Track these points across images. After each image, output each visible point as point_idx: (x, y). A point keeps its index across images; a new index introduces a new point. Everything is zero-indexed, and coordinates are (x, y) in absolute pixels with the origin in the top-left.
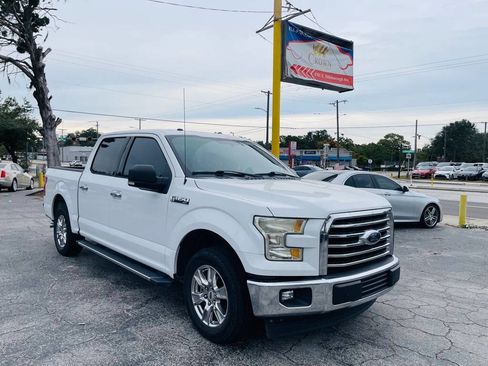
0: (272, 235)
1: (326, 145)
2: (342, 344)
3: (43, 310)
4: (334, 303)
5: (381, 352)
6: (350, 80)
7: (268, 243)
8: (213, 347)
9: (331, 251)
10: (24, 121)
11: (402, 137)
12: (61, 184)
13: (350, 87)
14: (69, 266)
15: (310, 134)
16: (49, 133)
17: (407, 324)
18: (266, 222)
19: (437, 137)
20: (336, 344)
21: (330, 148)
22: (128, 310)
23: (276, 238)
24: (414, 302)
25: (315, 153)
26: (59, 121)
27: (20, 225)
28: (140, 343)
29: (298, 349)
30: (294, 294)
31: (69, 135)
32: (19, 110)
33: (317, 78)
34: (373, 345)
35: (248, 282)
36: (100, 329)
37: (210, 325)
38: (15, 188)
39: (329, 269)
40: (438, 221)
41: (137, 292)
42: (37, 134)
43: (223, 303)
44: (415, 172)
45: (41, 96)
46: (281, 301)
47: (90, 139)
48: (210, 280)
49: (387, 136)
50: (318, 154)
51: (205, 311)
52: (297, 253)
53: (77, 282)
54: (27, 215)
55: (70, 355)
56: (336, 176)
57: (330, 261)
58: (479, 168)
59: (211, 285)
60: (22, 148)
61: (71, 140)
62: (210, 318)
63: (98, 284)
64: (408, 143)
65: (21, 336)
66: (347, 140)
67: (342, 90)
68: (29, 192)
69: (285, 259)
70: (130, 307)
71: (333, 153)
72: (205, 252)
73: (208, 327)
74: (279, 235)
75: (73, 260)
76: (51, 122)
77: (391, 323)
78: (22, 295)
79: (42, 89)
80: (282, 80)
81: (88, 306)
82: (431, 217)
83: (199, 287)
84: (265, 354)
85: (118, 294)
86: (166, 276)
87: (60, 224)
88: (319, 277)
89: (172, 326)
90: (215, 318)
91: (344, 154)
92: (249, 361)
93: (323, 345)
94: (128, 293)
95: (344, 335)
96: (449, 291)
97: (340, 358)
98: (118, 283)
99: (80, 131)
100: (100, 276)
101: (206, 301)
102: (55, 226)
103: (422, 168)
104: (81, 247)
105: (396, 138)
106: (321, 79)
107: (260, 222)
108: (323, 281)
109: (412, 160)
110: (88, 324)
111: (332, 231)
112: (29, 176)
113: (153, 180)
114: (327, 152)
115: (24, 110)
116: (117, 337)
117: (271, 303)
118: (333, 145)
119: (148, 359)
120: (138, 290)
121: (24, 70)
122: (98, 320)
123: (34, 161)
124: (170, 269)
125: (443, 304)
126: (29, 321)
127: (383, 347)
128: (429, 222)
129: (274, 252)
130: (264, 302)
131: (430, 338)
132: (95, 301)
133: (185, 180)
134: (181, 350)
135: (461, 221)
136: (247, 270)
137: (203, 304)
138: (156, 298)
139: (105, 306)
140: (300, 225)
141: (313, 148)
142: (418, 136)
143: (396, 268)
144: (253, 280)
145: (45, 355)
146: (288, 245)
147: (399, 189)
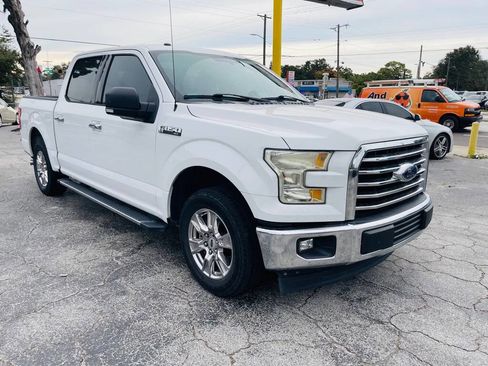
0: (288, 172)
1: (326, 75)
2: (364, 294)
3: (20, 260)
4: (362, 252)
5: (410, 303)
7: (282, 183)
8: (216, 301)
9: (361, 190)
11: (403, 65)
12: (36, 115)
13: (360, 3)
14: (53, 207)
15: (308, 63)
16: (29, 62)
17: (432, 267)
18: (280, 157)
19: (440, 65)
20: (355, 296)
21: (330, 76)
22: (117, 258)
23: (292, 176)
24: (437, 242)
25: (313, 83)
26: (39, 48)
28: (131, 298)
29: (314, 301)
30: (314, 243)
31: (55, 68)
34: (401, 294)
35: (258, 229)
36: (84, 282)
37: (212, 277)
39: (357, 212)
40: (448, 151)
41: (128, 237)
43: (226, 252)
45: (16, 20)
46: (298, 252)
48: (210, 226)
49: (388, 65)
50: (316, 85)
51: (206, 261)
52: (319, 194)
53: (61, 225)
55: (47, 315)
57: (359, 202)
58: (482, 96)
59: (211, 231)
61: (57, 73)
62: (212, 268)
63: (85, 228)
64: (410, 72)
66: (346, 70)
67: (350, 7)
68: (15, 127)
69: (302, 202)
70: (120, 254)
71: (332, 84)
72: (203, 194)
73: (209, 278)
74: (296, 172)
75: (57, 200)
76: (30, 51)
77: (416, 266)
79: (16, 12)
81: (72, 253)
82: (440, 148)
83: (198, 233)
84: (277, 309)
85: (107, 239)
86: (159, 220)
87: (39, 160)
88: (346, 223)
89: (168, 277)
90: (217, 269)
91: (344, 84)
92: (259, 318)
93: (342, 295)
94: (118, 238)
95: (365, 283)
96: (472, 228)
97: (364, 312)
98: (106, 225)
100: (86, 218)
101: (207, 249)
102: (35, 163)
104: (65, 188)
105: (397, 66)
107: (271, 157)
108: (350, 227)
110: (71, 275)
111: (364, 165)
112: (15, 111)
114: (326, 83)
115: (3, 40)
116: (104, 291)
118: (331, 75)
119: (140, 318)
122: (82, 269)
123: (21, 96)
124: (163, 212)
125: (469, 243)
127: (412, 297)
128: (438, 153)
129: (289, 194)
130: (277, 249)
131: (463, 284)
132: (79, 247)
133: (176, 106)
134: (179, 306)
135: (471, 151)
136: (257, 215)
137: (203, 253)
138: (149, 243)
139: (91, 254)
140: (323, 159)
141: (311, 79)
142: (422, 63)
143: (429, 208)
144: (263, 227)
145: (18, 316)
146: (308, 184)
147: (410, 118)
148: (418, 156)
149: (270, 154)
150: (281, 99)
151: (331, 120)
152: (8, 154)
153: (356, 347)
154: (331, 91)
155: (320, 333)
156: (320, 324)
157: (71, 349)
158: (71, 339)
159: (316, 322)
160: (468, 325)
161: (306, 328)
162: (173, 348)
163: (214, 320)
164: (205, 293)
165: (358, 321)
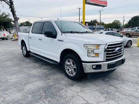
1: (97, 24)
3: (23, 72)
4: (108, 69)
5: (120, 82)
6: (106, 3)
7: (88, 52)
8: (72, 81)
9: (107, 54)
10: (8, 19)
11: (119, 21)
12: (23, 37)
13: (106, 5)
14: (28, 60)
15: (92, 21)
16: (16, 22)
17: (126, 74)
18: (88, 46)
19: (130, 21)
20: (107, 80)
21: (98, 25)
22: (47, 72)
23: (91, 51)
24: (127, 68)
26: (19, 18)
27: (12, 49)
28: (51, 81)
29: (96, 81)
30: (96, 67)
31: (21, 23)
32: (6, 16)
33: (96, 2)
34: (118, 80)
35: (83, 63)
36: (40, 77)
38: (8, 39)
39: (106, 59)
40: (131, 45)
41: (48, 67)
42: (12, 23)
43: (75, 69)
44: (123, 31)
45: (13, 11)
46: (92, 69)
47: (27, 24)
48: (70, 63)
49: (115, 21)
50: (94, 27)
51: (69, 72)
52: (97, 55)
53: (31, 64)
54: (13, 46)
55: (33, 84)
56: (102, 33)
57: (107, 57)
59: (71, 64)
60: (8, 27)
61: (22, 25)
62: (71, 73)
63: (37, 65)
64: (121, 23)
65: (18, 79)
66: (102, 23)
67: (103, 6)
68: (12, 40)
69: (93, 57)
71: (99, 27)
72: (69, 55)
73: (70, 76)
76: (16, 19)
77: (122, 74)
78: (16, 68)
79: (13, 9)
80: (86, 4)
81: (35, 71)
82: (129, 44)
83: (67, 65)
84: (87, 83)
85: (43, 67)
86: (57, 62)
87: (24, 48)
88: (104, 62)
89: (60, 76)
91: (102, 27)
92: (83, 85)
93: (103, 80)
94: (46, 67)
95: (109, 77)
96: (137, 65)
97: (108, 84)
98: (42, 64)
99: (24, 22)
100: (37, 62)
101: (70, 69)
102: (22, 49)
103: (125, 30)
104: (30, 55)
105: (117, 21)
106: (97, 3)
109: (122, 28)
110: (36, 76)
112: (12, 35)
113: (51, 34)
114: (97, 26)
115: (8, 16)
116: (45, 79)
117: (89, 69)
119: (55, 85)
120: (48, 66)
121: (7, 3)
122: (38, 74)
123: (12, 31)
124: (58, 60)
125: (136, 68)
126: (19, 75)
127: (120, 80)
128: (129, 46)
129: (90, 55)
130: (87, 69)
131: (133, 78)
132: (37, 69)
133: (62, 34)
134: (63, 82)
135: (138, 45)
136: (82, 60)
137: (69, 70)
138: (54, 68)
139: (40, 71)
140: (98, 47)
141: (93, 25)
142: (124, 21)
143: (124, 59)
144: (84, 63)
145: (26, 84)
146: (94, 52)
147: (121, 36)
148: (121, 46)
149: (86, 45)
150: (87, 32)
151: (99, 37)
152: (12, 47)
153: (107, 91)
154: (98, 29)
155: (98, 88)
156: (98, 86)
157: (40, 91)
158: (39, 89)
159: (97, 86)
160: (134, 87)
161: (94, 87)
162: (63, 91)
163: (72, 85)
164: (69, 79)
165: (107, 86)
